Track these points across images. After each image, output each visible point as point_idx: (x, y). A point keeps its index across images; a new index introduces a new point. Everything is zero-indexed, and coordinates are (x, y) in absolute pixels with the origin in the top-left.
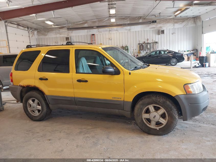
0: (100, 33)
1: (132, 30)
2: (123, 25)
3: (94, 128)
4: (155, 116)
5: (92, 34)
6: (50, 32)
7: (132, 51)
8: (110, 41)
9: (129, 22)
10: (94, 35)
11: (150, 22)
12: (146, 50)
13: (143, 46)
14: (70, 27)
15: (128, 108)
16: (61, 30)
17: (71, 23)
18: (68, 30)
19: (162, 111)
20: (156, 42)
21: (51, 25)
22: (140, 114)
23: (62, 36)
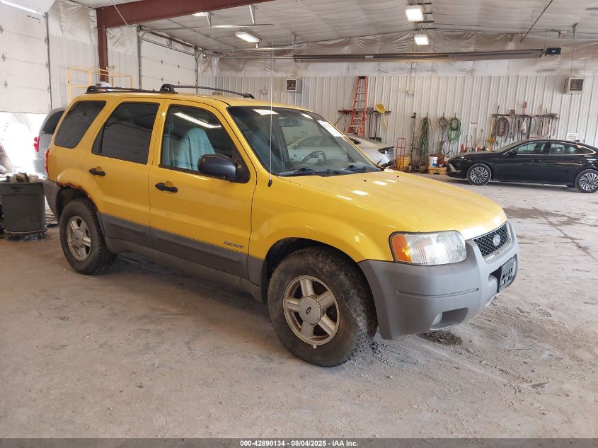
0: (383, 74)
1: (478, 74)
2: (453, 57)
3: (183, 314)
4: (310, 308)
5: (360, 75)
6: (251, 62)
7: (471, 133)
8: (408, 100)
9: (472, 49)
10: (363, 78)
11: (539, 52)
12: (516, 137)
13: (506, 122)
14: (303, 52)
15: (256, 274)
16: (281, 60)
17: (308, 42)
18: (295, 61)
19: (328, 298)
20: (552, 116)
21: (253, 45)
22: (279, 297)
23: (279, 75)
